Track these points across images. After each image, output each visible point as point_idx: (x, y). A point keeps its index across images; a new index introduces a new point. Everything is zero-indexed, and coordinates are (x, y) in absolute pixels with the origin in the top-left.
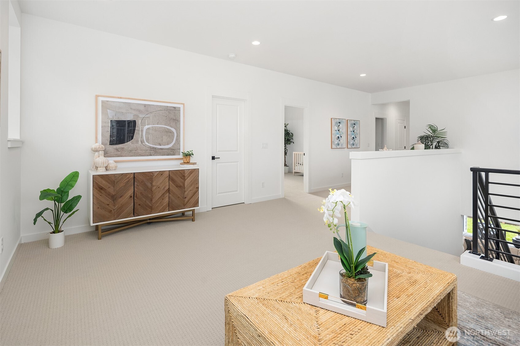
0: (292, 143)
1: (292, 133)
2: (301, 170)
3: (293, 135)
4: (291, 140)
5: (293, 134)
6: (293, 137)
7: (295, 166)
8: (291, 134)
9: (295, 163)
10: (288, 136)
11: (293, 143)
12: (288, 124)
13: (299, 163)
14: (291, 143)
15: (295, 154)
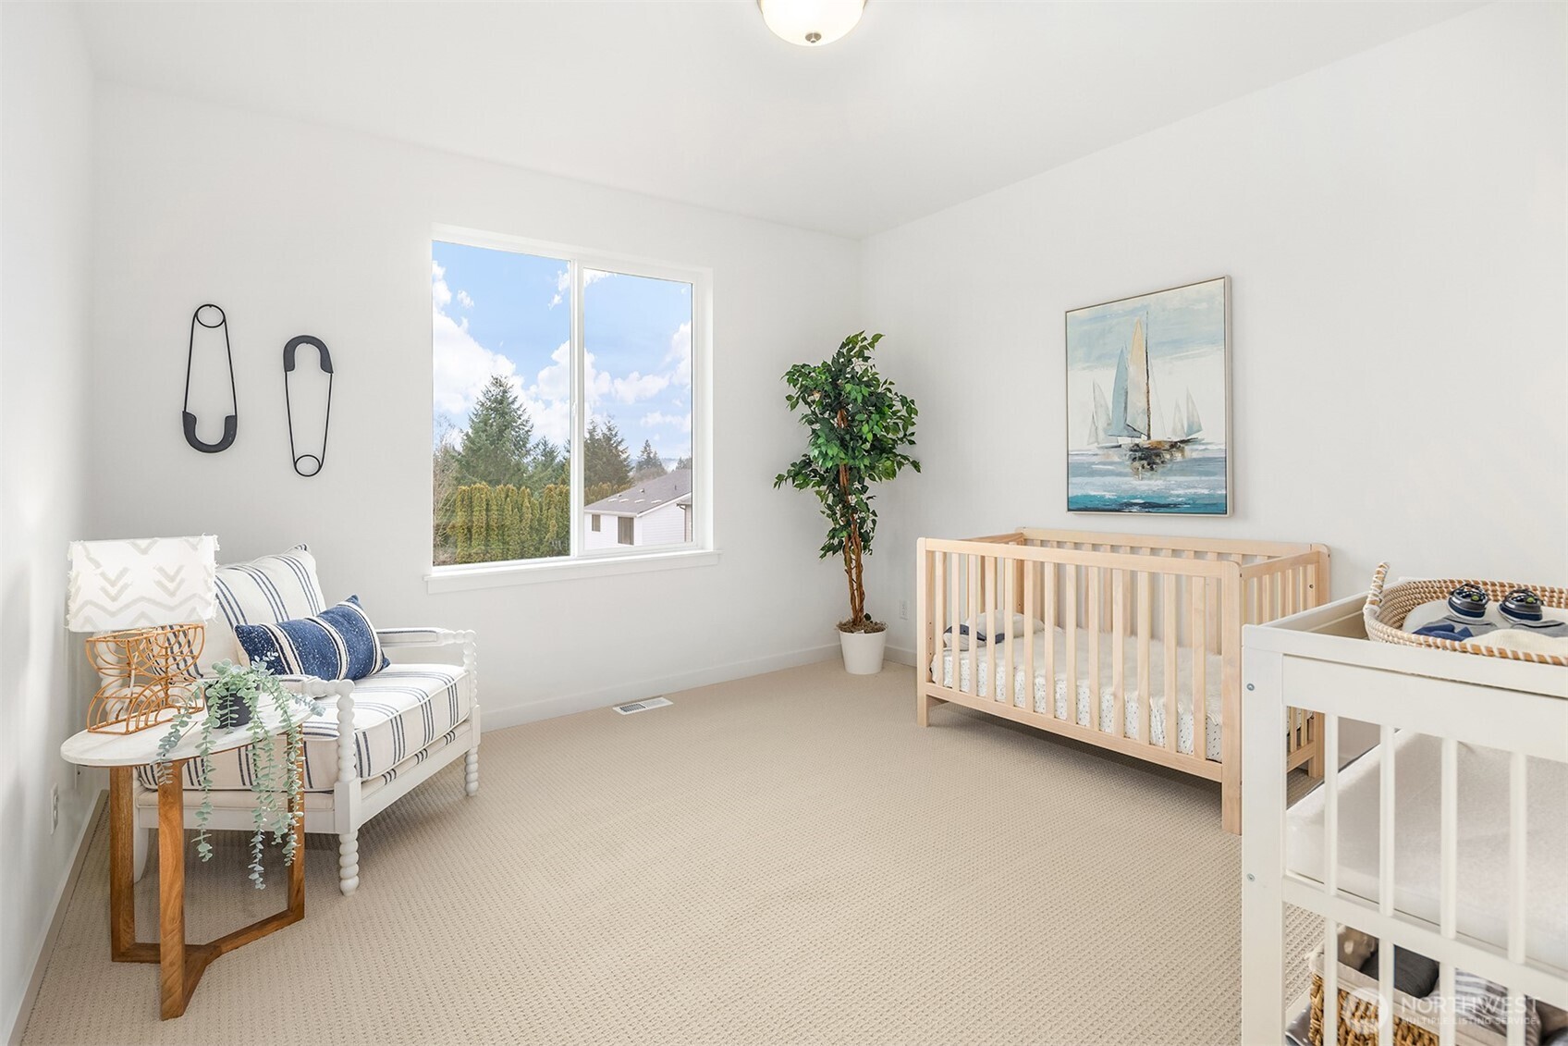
0: (908, 467)
1: (904, 401)
2: (983, 692)
3: (911, 411)
4: (900, 449)
5: (917, 406)
6: (910, 430)
7: (931, 654)
8: (898, 406)
9: (931, 625)
10: (875, 417)
11: (916, 465)
12: (877, 338)
13: (964, 630)
14: (900, 465)
15: (931, 555)
